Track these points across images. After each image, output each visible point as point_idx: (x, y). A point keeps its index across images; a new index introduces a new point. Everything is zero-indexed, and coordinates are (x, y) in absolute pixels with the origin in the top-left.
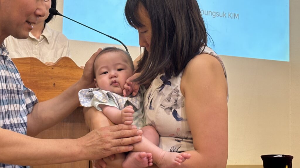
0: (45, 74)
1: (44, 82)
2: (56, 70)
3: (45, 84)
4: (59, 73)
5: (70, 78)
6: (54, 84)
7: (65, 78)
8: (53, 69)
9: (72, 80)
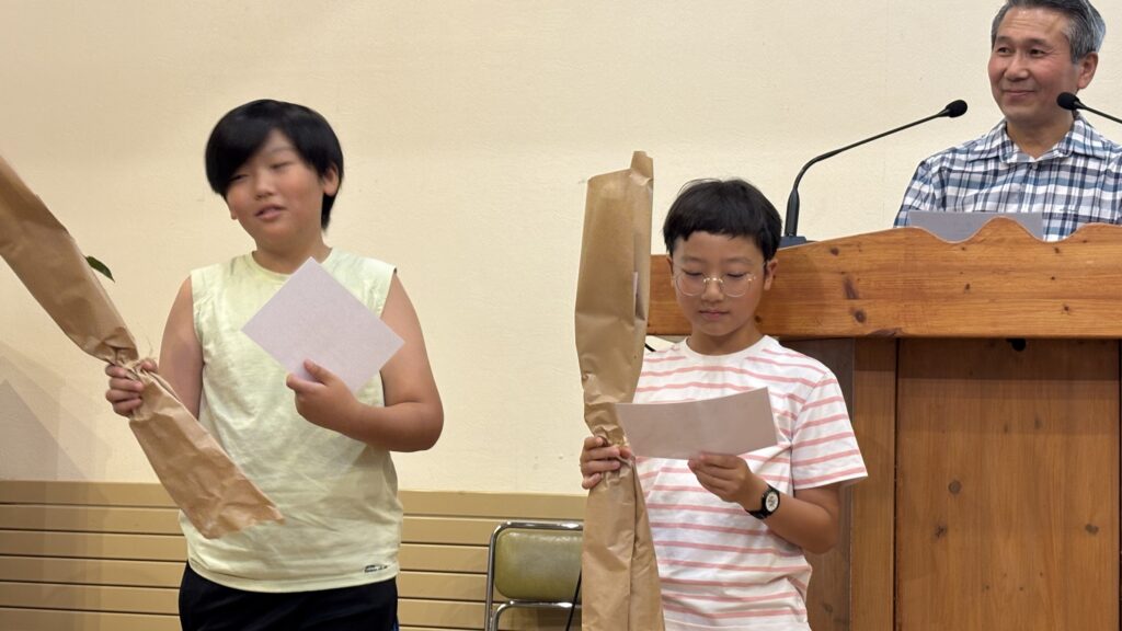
0: (945, 263)
1: (940, 284)
2: (975, 253)
3: (944, 287)
4: (979, 258)
5: (1013, 269)
6: (968, 287)
7: (996, 271)
8: (963, 249)
9: (1017, 274)
